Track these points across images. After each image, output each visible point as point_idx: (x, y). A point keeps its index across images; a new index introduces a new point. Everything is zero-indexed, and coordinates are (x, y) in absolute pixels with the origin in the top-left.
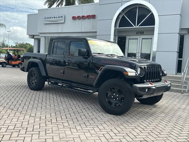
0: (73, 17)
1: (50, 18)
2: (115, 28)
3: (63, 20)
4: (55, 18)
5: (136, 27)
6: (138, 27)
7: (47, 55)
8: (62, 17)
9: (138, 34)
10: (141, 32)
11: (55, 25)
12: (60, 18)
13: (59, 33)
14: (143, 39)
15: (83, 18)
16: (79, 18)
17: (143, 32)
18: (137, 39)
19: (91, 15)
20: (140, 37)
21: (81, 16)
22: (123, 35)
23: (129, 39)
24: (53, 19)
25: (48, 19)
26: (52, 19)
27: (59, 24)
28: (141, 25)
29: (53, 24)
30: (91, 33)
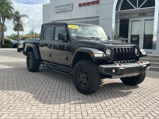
0: (79, 4)
1: (60, 7)
2: (117, 12)
3: (71, 8)
4: (64, 6)
5: (137, 9)
6: (139, 9)
7: (39, 40)
8: (70, 5)
9: (140, 16)
10: (143, 14)
11: (65, 12)
12: (69, 6)
13: (68, 20)
14: (145, 20)
15: (88, 4)
16: (84, 4)
17: (145, 14)
18: (140, 21)
19: (95, 1)
20: (143, 19)
21: (86, 3)
22: (125, 17)
23: (132, 21)
24: (63, 8)
25: (58, 8)
26: (61, 8)
27: (68, 12)
28: (142, 7)
29: (63, 12)
30: (95, 18)
